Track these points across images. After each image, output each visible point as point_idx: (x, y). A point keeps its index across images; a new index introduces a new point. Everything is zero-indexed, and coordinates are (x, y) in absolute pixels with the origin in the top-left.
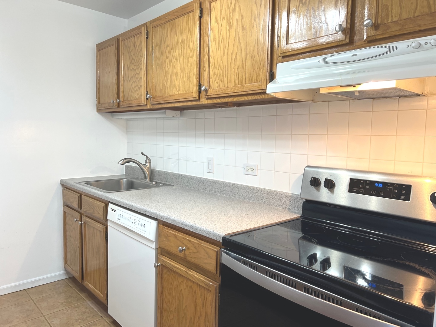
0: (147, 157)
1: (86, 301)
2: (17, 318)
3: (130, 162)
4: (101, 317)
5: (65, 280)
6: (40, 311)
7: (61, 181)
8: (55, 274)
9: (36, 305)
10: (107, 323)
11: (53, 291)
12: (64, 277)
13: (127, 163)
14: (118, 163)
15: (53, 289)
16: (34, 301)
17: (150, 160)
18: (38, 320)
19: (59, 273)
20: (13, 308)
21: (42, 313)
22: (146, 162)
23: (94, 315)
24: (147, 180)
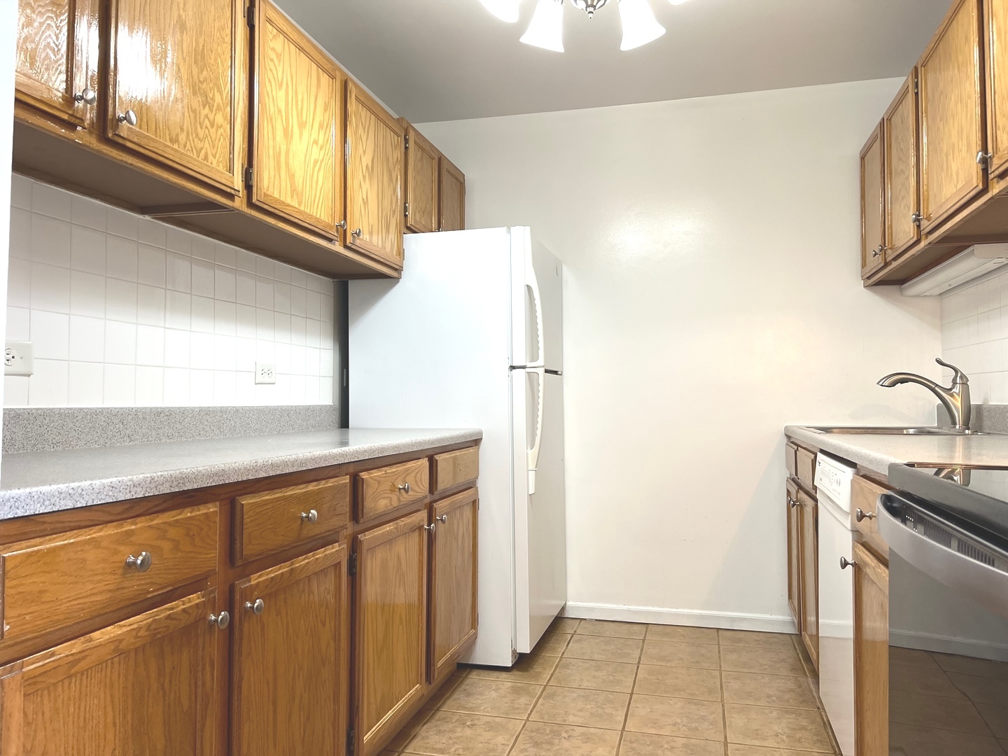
0: (956, 370)
1: (807, 676)
2: (681, 659)
3: (907, 382)
4: (818, 708)
5: (793, 636)
6: (720, 663)
7: (786, 428)
8: (774, 617)
9: (719, 652)
10: (821, 721)
11: (759, 644)
12: (791, 630)
13: (902, 383)
14: (878, 384)
15: (761, 642)
16: (719, 648)
17: (963, 377)
18: (707, 672)
19: (780, 617)
20: (683, 646)
21: (720, 667)
22: (954, 382)
23: (805, 701)
24: (957, 427)
